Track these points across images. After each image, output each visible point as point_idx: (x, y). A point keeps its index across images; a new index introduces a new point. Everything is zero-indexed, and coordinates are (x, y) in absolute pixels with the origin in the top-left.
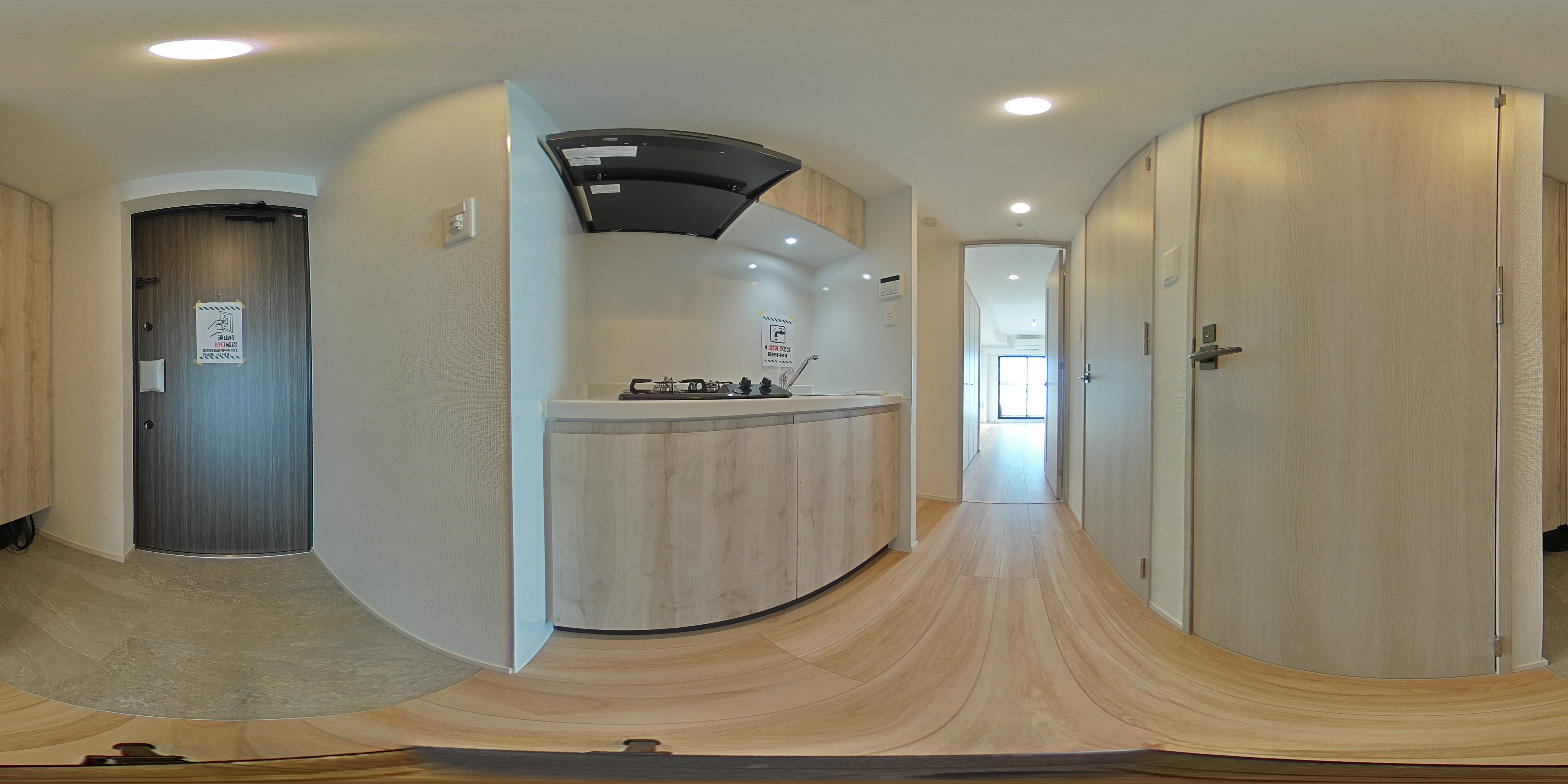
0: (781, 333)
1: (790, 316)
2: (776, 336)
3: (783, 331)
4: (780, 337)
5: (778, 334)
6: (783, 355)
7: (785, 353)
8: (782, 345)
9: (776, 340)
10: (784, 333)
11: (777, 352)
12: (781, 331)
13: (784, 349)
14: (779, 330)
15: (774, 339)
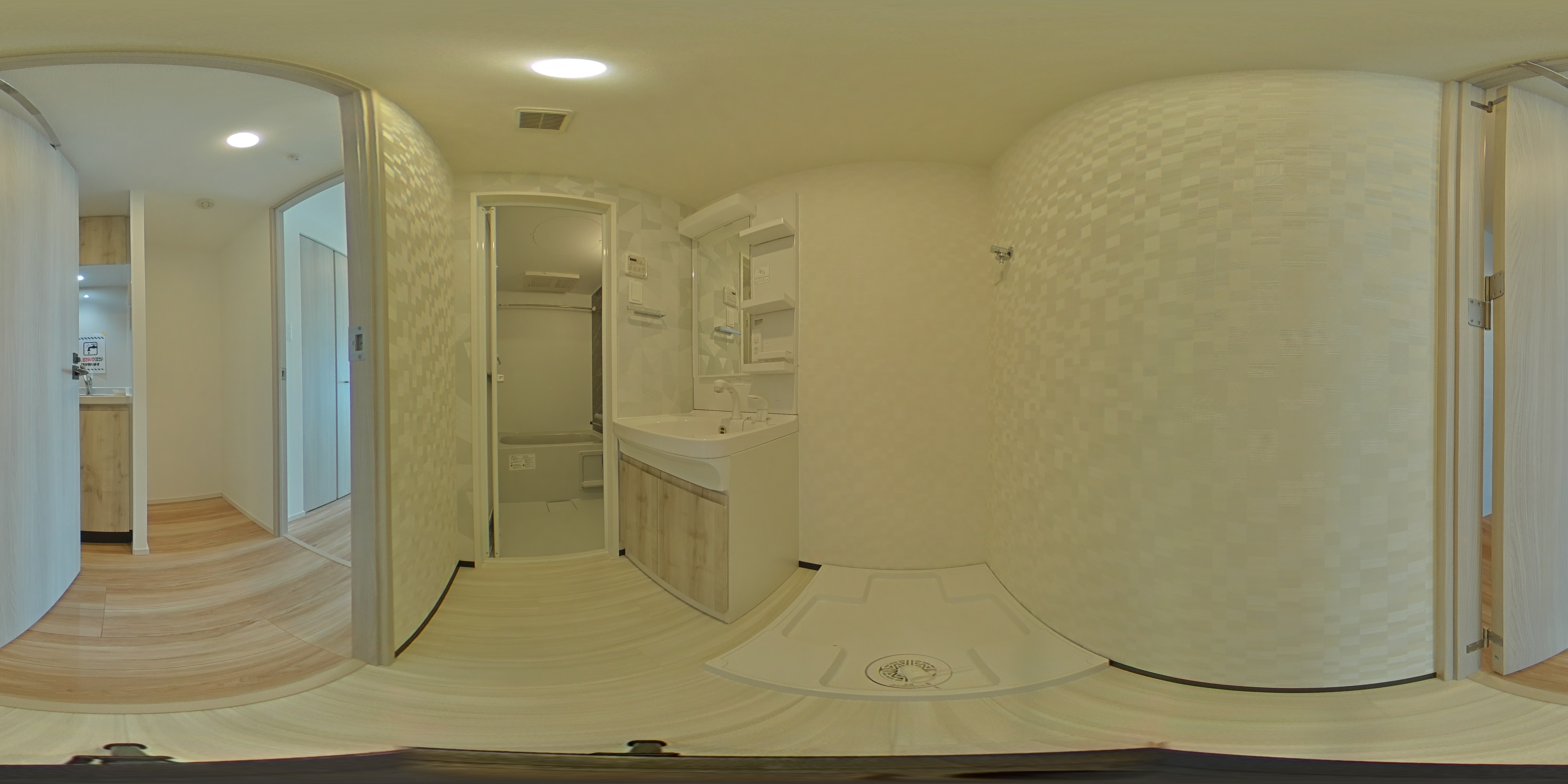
0: (94, 347)
1: (102, 333)
2: (89, 350)
3: (96, 346)
4: (93, 351)
5: (90, 349)
6: (95, 364)
7: (97, 362)
8: (94, 357)
9: (89, 353)
10: (97, 347)
11: (89, 362)
12: (94, 346)
13: (96, 359)
14: (92, 346)
15: (86, 352)
